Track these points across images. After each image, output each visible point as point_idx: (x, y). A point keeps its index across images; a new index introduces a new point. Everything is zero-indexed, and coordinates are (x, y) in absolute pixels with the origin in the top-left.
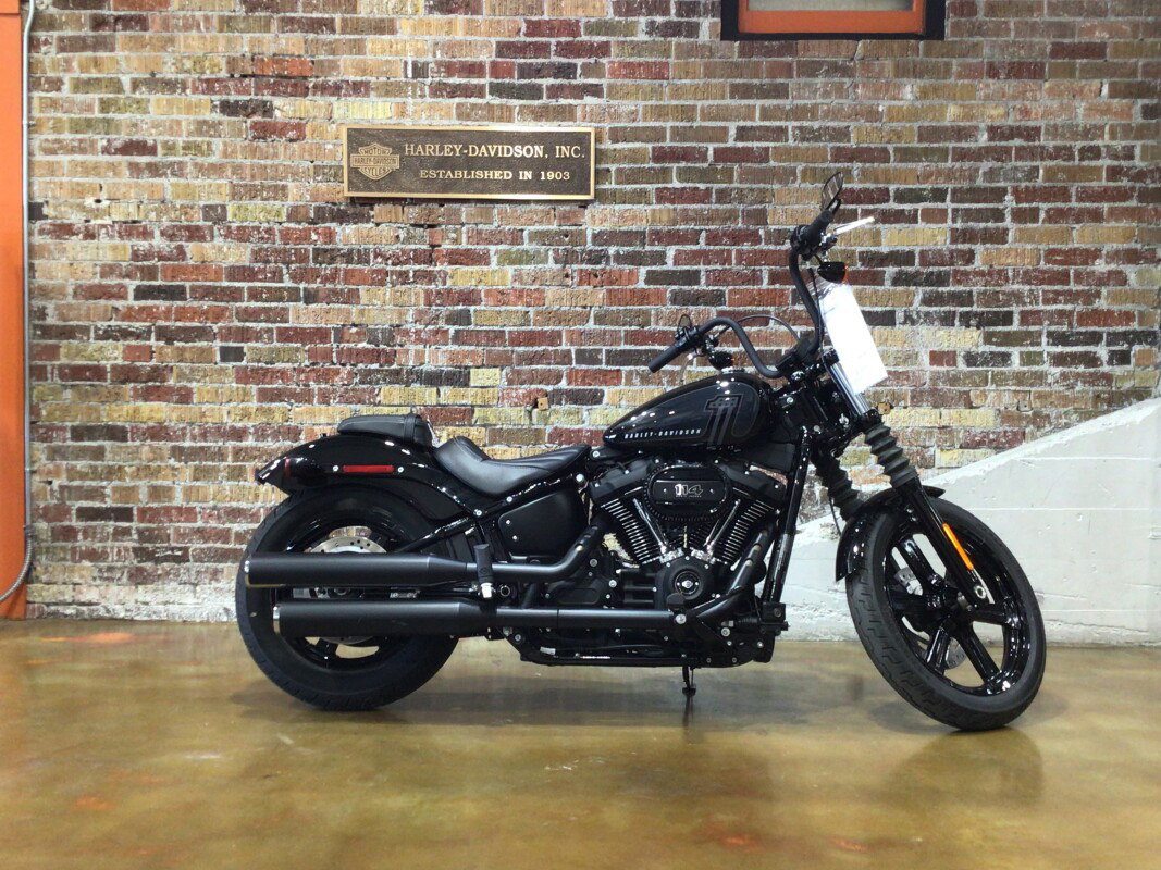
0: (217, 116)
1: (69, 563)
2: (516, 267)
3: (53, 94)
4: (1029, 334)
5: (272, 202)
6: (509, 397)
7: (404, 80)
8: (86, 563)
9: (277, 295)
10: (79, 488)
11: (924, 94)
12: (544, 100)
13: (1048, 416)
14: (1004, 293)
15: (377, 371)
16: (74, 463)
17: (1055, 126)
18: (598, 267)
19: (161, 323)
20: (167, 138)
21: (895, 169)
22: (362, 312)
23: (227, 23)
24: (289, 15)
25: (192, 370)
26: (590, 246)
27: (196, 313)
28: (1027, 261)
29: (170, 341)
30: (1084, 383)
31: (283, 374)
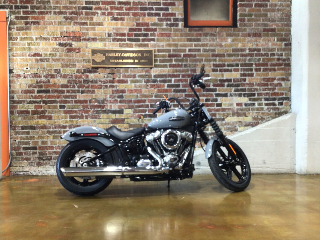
0: (58, 46)
1: (21, 161)
2: (135, 84)
3: (15, 41)
4: (259, 98)
5: (72, 68)
6: (134, 116)
7: (105, 37)
8: (25, 161)
9: (74, 92)
10: (23, 142)
11: (233, 41)
12: (141, 42)
13: (264, 119)
14: (253, 89)
15: (100, 110)
16: (22, 135)
17: (264, 49)
18: (155, 83)
19: (44, 99)
20: (45, 52)
21: (227, 59)
22: (96, 96)
23: (60, 23)
24: (76, 21)
25: (52, 111)
26: (153, 78)
27: (53, 97)
28: (258, 81)
29: (46, 104)
30: (273, 110)
31: (76, 112)
